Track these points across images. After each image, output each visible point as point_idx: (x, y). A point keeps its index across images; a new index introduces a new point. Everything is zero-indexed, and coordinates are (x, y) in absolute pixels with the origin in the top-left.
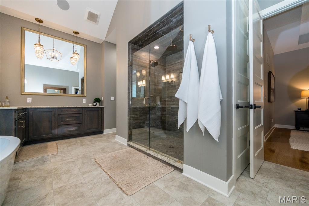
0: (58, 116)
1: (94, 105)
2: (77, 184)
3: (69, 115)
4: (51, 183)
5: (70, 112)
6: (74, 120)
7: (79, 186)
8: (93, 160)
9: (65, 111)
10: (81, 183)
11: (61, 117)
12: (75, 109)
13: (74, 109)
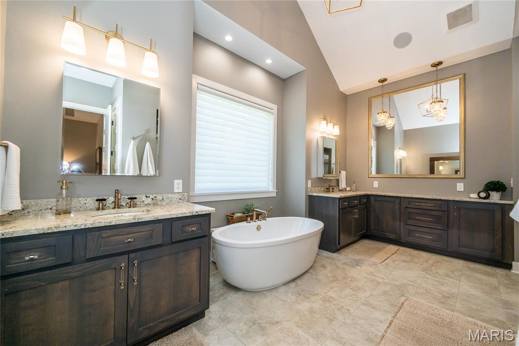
0: (404, 209)
1: (480, 198)
2: (345, 307)
3: (421, 211)
4: (332, 288)
5: (424, 205)
6: (431, 222)
7: (342, 311)
8: (403, 299)
9: (414, 203)
10: (348, 310)
11: (409, 212)
12: (433, 202)
13: (430, 202)
